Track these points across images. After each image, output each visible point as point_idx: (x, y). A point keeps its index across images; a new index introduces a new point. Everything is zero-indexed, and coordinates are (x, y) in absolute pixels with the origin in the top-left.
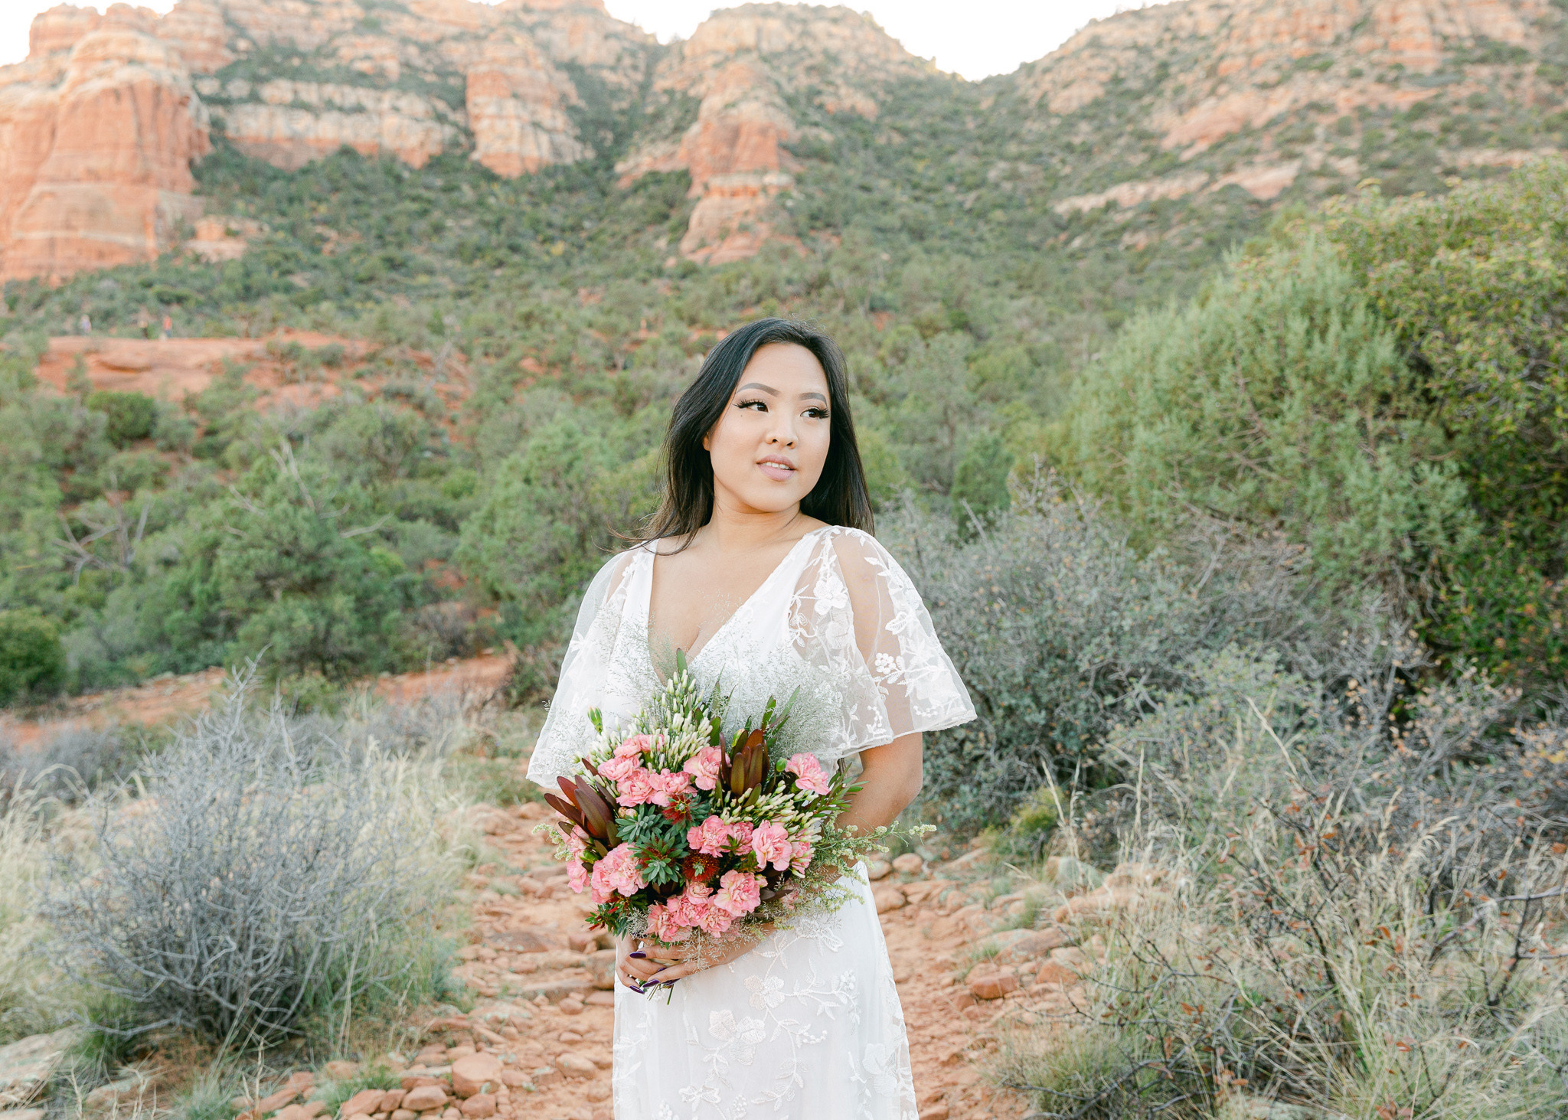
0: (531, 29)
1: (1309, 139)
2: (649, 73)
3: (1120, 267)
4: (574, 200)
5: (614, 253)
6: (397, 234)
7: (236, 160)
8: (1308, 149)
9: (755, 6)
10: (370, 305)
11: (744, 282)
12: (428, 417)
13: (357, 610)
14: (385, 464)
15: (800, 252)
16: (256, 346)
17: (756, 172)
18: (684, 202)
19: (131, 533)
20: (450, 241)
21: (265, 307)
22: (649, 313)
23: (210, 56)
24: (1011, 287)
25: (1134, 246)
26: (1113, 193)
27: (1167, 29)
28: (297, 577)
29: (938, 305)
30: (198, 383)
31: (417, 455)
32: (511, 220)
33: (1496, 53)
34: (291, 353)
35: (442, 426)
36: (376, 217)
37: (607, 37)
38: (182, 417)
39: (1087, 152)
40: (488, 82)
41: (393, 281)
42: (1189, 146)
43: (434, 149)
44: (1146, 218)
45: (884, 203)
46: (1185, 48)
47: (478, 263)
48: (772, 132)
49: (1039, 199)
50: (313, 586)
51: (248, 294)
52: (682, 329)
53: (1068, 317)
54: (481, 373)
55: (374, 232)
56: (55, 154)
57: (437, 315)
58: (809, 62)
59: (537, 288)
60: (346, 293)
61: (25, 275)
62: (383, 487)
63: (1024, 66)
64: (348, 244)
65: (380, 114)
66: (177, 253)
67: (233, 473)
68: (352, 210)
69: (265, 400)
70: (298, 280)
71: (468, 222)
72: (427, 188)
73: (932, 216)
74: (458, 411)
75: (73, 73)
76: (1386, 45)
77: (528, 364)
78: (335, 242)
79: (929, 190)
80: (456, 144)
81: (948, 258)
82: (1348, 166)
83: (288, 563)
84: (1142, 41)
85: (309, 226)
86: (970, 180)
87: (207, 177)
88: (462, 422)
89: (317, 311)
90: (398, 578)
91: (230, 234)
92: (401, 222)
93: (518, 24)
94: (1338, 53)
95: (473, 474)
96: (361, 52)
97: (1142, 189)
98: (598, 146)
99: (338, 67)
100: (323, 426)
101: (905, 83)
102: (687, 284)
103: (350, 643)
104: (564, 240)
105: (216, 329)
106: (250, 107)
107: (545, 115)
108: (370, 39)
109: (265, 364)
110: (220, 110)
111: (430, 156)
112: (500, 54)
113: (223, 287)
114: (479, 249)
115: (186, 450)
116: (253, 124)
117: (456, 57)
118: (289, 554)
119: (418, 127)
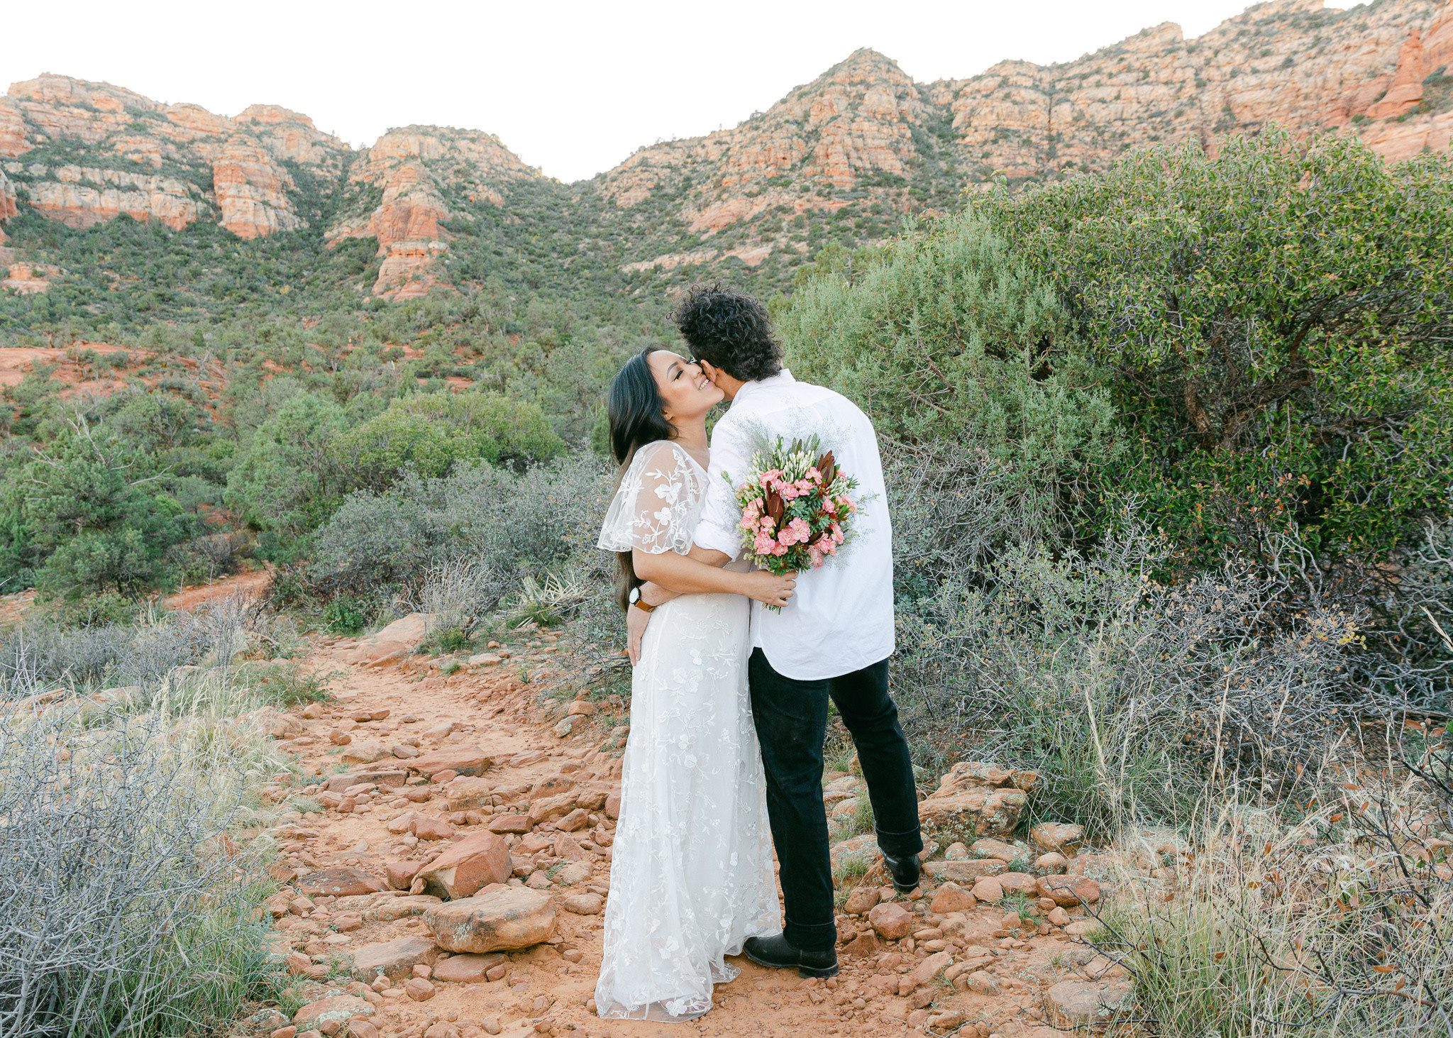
0: (259, 137)
1: (778, 229)
2: (345, 171)
4: (295, 256)
5: (326, 293)
6: (165, 278)
7: (40, 222)
8: (778, 236)
9: (418, 127)
10: (147, 327)
11: (419, 312)
12: (195, 403)
13: (145, 541)
14: (163, 436)
15: (457, 294)
16: (59, 353)
17: (423, 240)
18: (373, 259)
20: (205, 283)
21: (66, 327)
22: (355, 333)
23: (14, 145)
24: (597, 319)
26: (658, 260)
27: (689, 156)
28: (94, 516)
29: (553, 329)
30: (14, 380)
31: (188, 430)
32: (250, 270)
33: (887, 180)
34: (88, 358)
35: (206, 410)
36: (149, 264)
37: (314, 144)
39: (641, 234)
40: (229, 172)
41: (163, 310)
42: (705, 232)
43: (192, 218)
44: (681, 277)
45: (511, 263)
46: (700, 168)
47: (227, 298)
48: (433, 214)
49: (612, 263)
50: (107, 523)
51: (53, 317)
52: (378, 343)
53: (637, 338)
54: (233, 373)
55: (148, 276)
57: (199, 333)
58: (456, 167)
59: (272, 315)
60: (129, 318)
62: (163, 453)
63: (599, 175)
64: (128, 285)
65: (149, 192)
67: (43, 443)
68: (130, 260)
69: (69, 392)
70: (91, 308)
71: (218, 270)
72: (187, 245)
73: (543, 273)
74: (218, 399)
76: (823, 171)
78: (120, 283)
79: (540, 256)
80: (207, 215)
81: (555, 300)
82: (802, 247)
83: (85, 506)
84: (673, 162)
85: (98, 269)
86: (567, 249)
87: (16, 233)
88: (221, 406)
89: (107, 329)
90: (177, 517)
91: (36, 275)
92: (169, 269)
93: (249, 132)
94: (794, 176)
95: (230, 443)
96: (133, 147)
97: (677, 258)
98: (311, 219)
99: (115, 156)
100: (114, 409)
101: (522, 184)
102: (379, 314)
103: (140, 566)
104: (289, 284)
105: (27, 342)
106: (48, 184)
107: (272, 197)
108: (139, 138)
109: (67, 366)
110: (24, 184)
111: (188, 223)
112: (237, 153)
113: (33, 313)
114: (227, 289)
115: (6, 429)
116: (51, 196)
117: (204, 154)
118: (85, 499)
119: (178, 202)
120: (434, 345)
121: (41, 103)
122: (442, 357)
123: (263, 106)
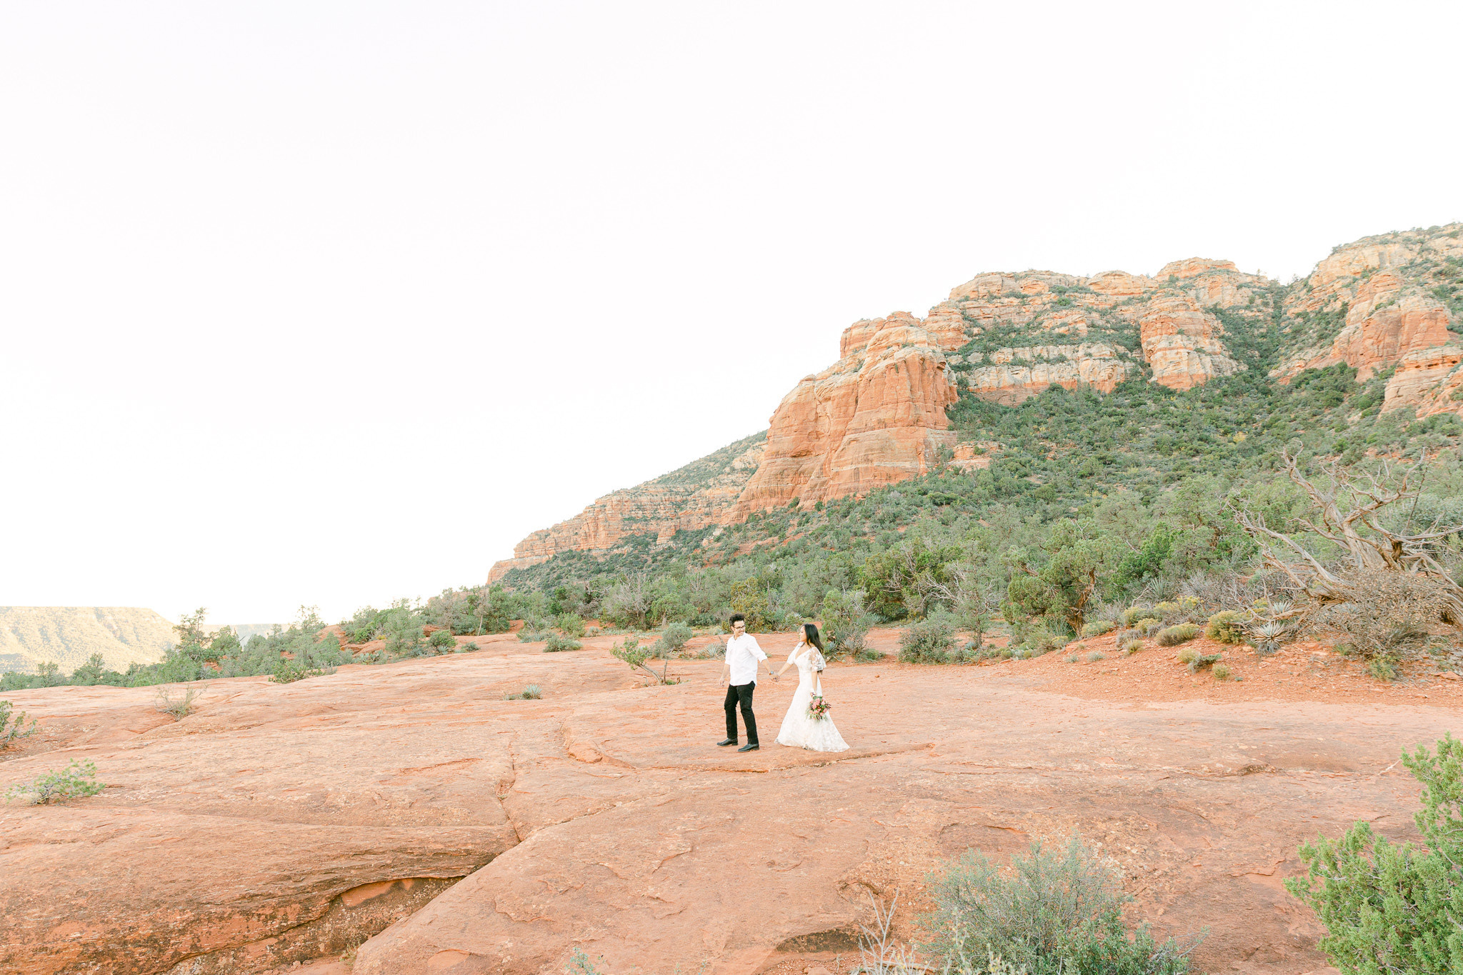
2: (1278, 307)
4: (1240, 401)
7: (978, 404)
20: (1147, 440)
23: (955, 340)
36: (1084, 430)
37: (1239, 287)
40: (1157, 326)
41: (1108, 473)
43: (1121, 379)
47: (1175, 454)
51: (998, 492)
55: (1085, 440)
56: (858, 414)
60: (1073, 486)
61: (841, 496)
65: (1077, 361)
66: (942, 469)
68: (1065, 427)
70: (1033, 480)
71: (1156, 426)
72: (1119, 406)
75: (867, 360)
78: (1056, 452)
80: (1136, 373)
85: (1035, 441)
87: (958, 417)
91: (979, 452)
92: (1105, 431)
96: (1059, 322)
98: (1249, 361)
99: (1043, 334)
104: (1241, 430)
106: (984, 368)
107: (1205, 343)
108: (1064, 312)
110: (963, 373)
111: (1117, 384)
112: (1164, 306)
113: (980, 489)
114: (1174, 444)
116: (987, 379)
117: (1127, 315)
119: (1107, 364)
121: (976, 300)
123: (1182, 261)
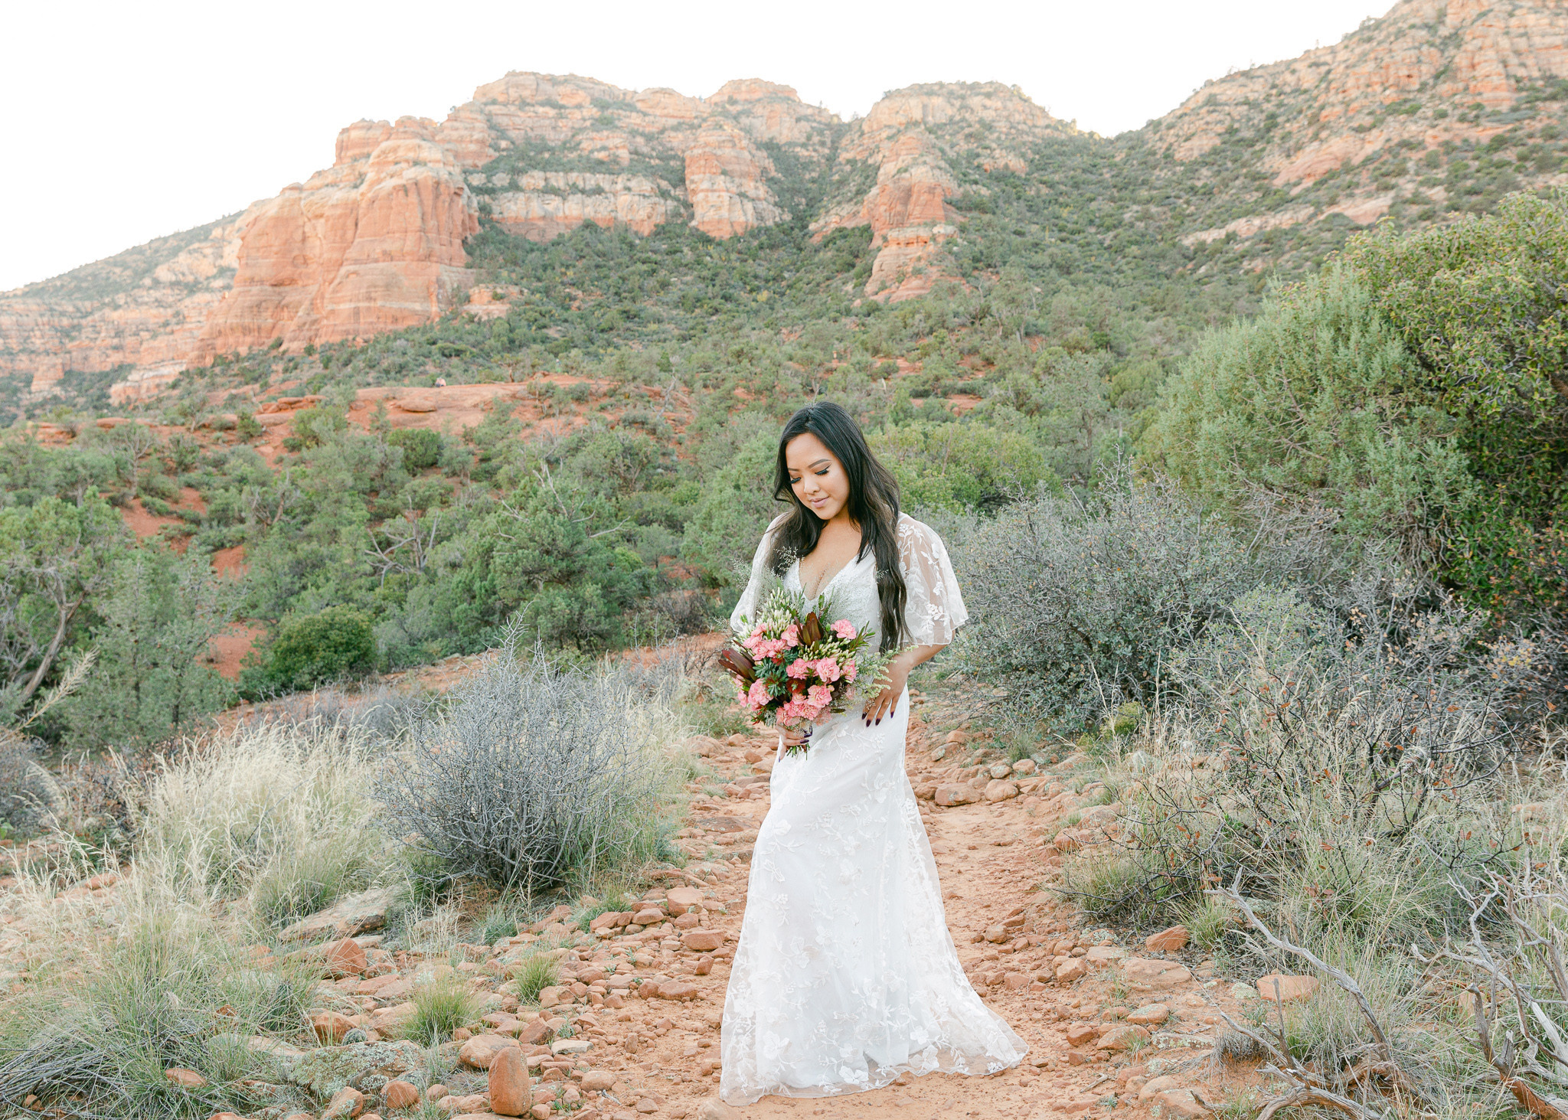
0: (736, 118)
1: (1402, 172)
2: (835, 148)
3: (1241, 289)
4: (775, 255)
5: (811, 297)
6: (631, 291)
7: (501, 237)
8: (1401, 181)
9: (921, 86)
10: (610, 350)
11: (918, 317)
12: (659, 440)
13: (603, 596)
14: (625, 479)
15: (966, 289)
16: (519, 388)
17: (926, 224)
18: (866, 252)
19: (424, 543)
20: (674, 294)
21: (526, 356)
22: (839, 346)
23: (478, 155)
24: (1147, 310)
25: (1253, 270)
26: (1231, 227)
27: (1274, 86)
28: (555, 571)
29: (1083, 328)
30: (474, 420)
31: (651, 471)
32: (724, 275)
34: (548, 392)
35: (671, 447)
36: (614, 277)
37: (798, 120)
38: (462, 448)
39: (1208, 193)
40: (702, 162)
41: (628, 329)
42: (1296, 185)
43: (660, 220)
44: (1263, 246)
45: (1036, 245)
46: (1290, 101)
47: (697, 311)
48: (938, 191)
49: (1169, 234)
50: (568, 577)
51: (512, 345)
52: (868, 358)
53: (1195, 333)
54: (701, 402)
55: (612, 290)
56: (357, 240)
57: (665, 356)
58: (967, 131)
59: (746, 330)
60: (591, 341)
61: (337, 339)
62: (624, 499)
63: (1151, 123)
64: (591, 301)
65: (615, 194)
66: (456, 315)
67: (504, 492)
68: (594, 273)
69: (528, 431)
70: (552, 332)
71: (688, 278)
72: (655, 252)
73: (1077, 255)
74: (684, 434)
75: (371, 176)
76: (1466, 88)
77: (739, 392)
78: (582, 300)
79: (1073, 233)
80: (678, 215)
81: (1091, 289)
82: (1438, 194)
83: (549, 560)
84: (1252, 97)
85: (560, 287)
86: (1108, 222)
87: (478, 253)
88: (687, 443)
89: (568, 358)
90: (637, 571)
91: (497, 297)
92: (634, 281)
93: (725, 114)
94: (1424, 98)
95: (696, 485)
96: (599, 145)
97: (1257, 222)
98: (793, 210)
99: (580, 156)
100: (575, 450)
101: (1050, 143)
102: (870, 320)
103: (598, 623)
104: (767, 289)
105: (488, 377)
106: (510, 194)
107: (750, 187)
108: (605, 133)
109: (527, 402)
110: (487, 197)
111: (656, 226)
112: (711, 139)
113: (492, 341)
114: (698, 300)
115: (465, 475)
116: (513, 207)
117: (675, 143)
118: (548, 552)
119: (646, 202)
120: (935, 356)
121: (505, 104)
122: (943, 371)
123: (741, 82)
